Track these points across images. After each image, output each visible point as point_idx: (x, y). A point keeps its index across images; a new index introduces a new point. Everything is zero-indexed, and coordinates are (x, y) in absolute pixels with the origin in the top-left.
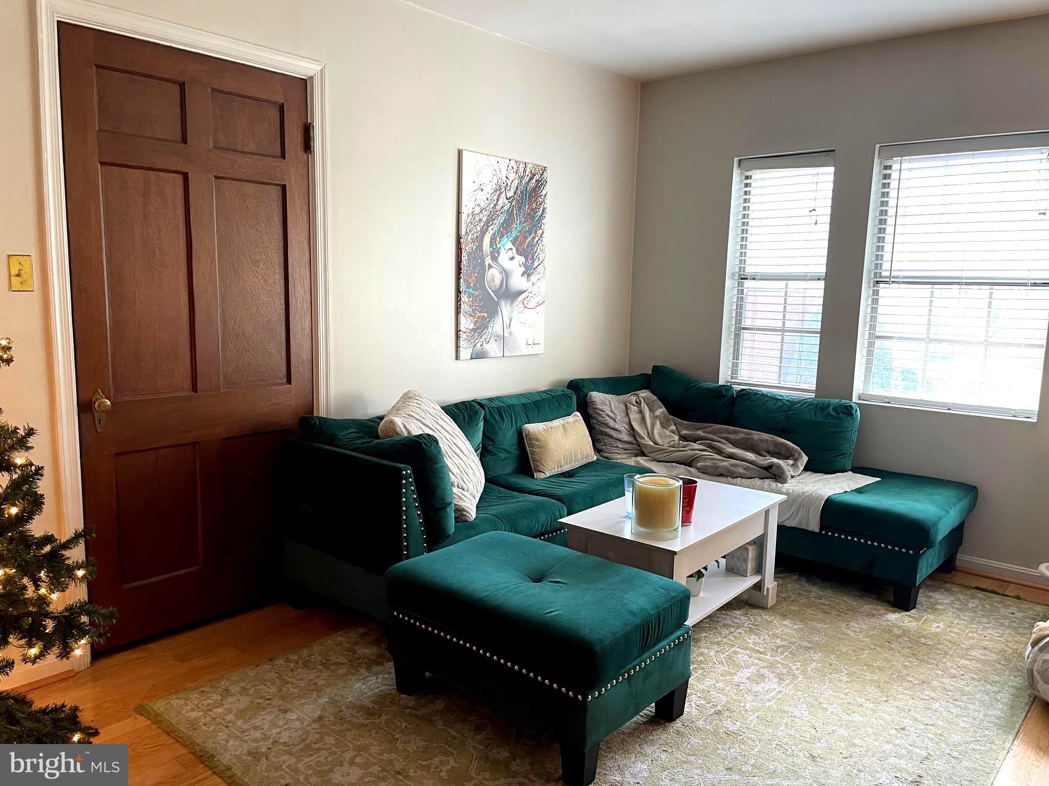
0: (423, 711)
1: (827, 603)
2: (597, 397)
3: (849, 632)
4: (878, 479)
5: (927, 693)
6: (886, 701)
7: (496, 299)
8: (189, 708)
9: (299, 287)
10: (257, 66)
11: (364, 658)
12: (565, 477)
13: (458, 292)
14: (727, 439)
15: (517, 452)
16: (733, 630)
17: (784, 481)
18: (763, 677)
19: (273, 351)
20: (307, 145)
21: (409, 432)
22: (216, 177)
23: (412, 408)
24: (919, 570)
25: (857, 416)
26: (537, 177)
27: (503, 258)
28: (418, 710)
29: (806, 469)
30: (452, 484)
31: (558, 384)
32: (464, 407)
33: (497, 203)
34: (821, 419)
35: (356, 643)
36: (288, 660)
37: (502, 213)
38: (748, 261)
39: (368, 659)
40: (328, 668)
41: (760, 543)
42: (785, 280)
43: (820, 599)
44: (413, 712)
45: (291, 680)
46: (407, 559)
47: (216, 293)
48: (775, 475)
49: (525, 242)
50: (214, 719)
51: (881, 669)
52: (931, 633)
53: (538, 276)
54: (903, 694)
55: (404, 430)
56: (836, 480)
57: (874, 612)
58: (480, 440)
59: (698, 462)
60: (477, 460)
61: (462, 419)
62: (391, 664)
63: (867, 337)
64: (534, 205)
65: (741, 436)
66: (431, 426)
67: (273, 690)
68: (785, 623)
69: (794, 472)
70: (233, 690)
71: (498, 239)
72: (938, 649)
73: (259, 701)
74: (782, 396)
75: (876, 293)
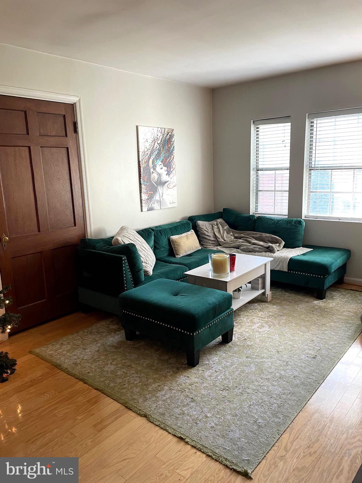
0: (137, 346)
1: (292, 298)
2: (200, 223)
3: (298, 309)
4: (312, 249)
5: (324, 328)
6: (308, 332)
7: (156, 186)
8: (49, 350)
9: (76, 187)
10: (54, 101)
11: (113, 329)
12: (188, 256)
13: (140, 184)
14: (253, 237)
15: (168, 248)
16: (253, 310)
17: (274, 253)
18: (263, 326)
19: (68, 214)
20: (76, 130)
21: (124, 243)
22: (41, 147)
23: (125, 233)
24: (325, 284)
25: (303, 225)
26: (170, 134)
27: (158, 168)
28: (134, 346)
29: (284, 247)
30: (142, 262)
31: (184, 219)
32: (145, 231)
33: (154, 146)
34: (289, 227)
35: (109, 324)
36: (84, 332)
37: (156, 150)
38: (260, 163)
39: (115, 330)
40: (99, 334)
41: (263, 277)
42: (274, 170)
43: (289, 297)
44: (133, 346)
45: (86, 339)
46: (127, 291)
47: (45, 193)
48: (271, 250)
49: (166, 161)
50: (58, 353)
51: (308, 321)
52: (330, 307)
53: (173, 175)
54: (315, 329)
55: (122, 242)
56: (295, 251)
57: (309, 301)
58: (153, 244)
59: (241, 247)
60: (152, 252)
61: (145, 236)
62: (124, 330)
63: (307, 192)
64: (169, 145)
65: (258, 235)
66: (132, 240)
67: (80, 342)
68: (274, 307)
69: (279, 249)
70: (64, 344)
71: (155, 161)
72: (331, 313)
73: (75, 346)
74: (274, 218)
75: (310, 174)
